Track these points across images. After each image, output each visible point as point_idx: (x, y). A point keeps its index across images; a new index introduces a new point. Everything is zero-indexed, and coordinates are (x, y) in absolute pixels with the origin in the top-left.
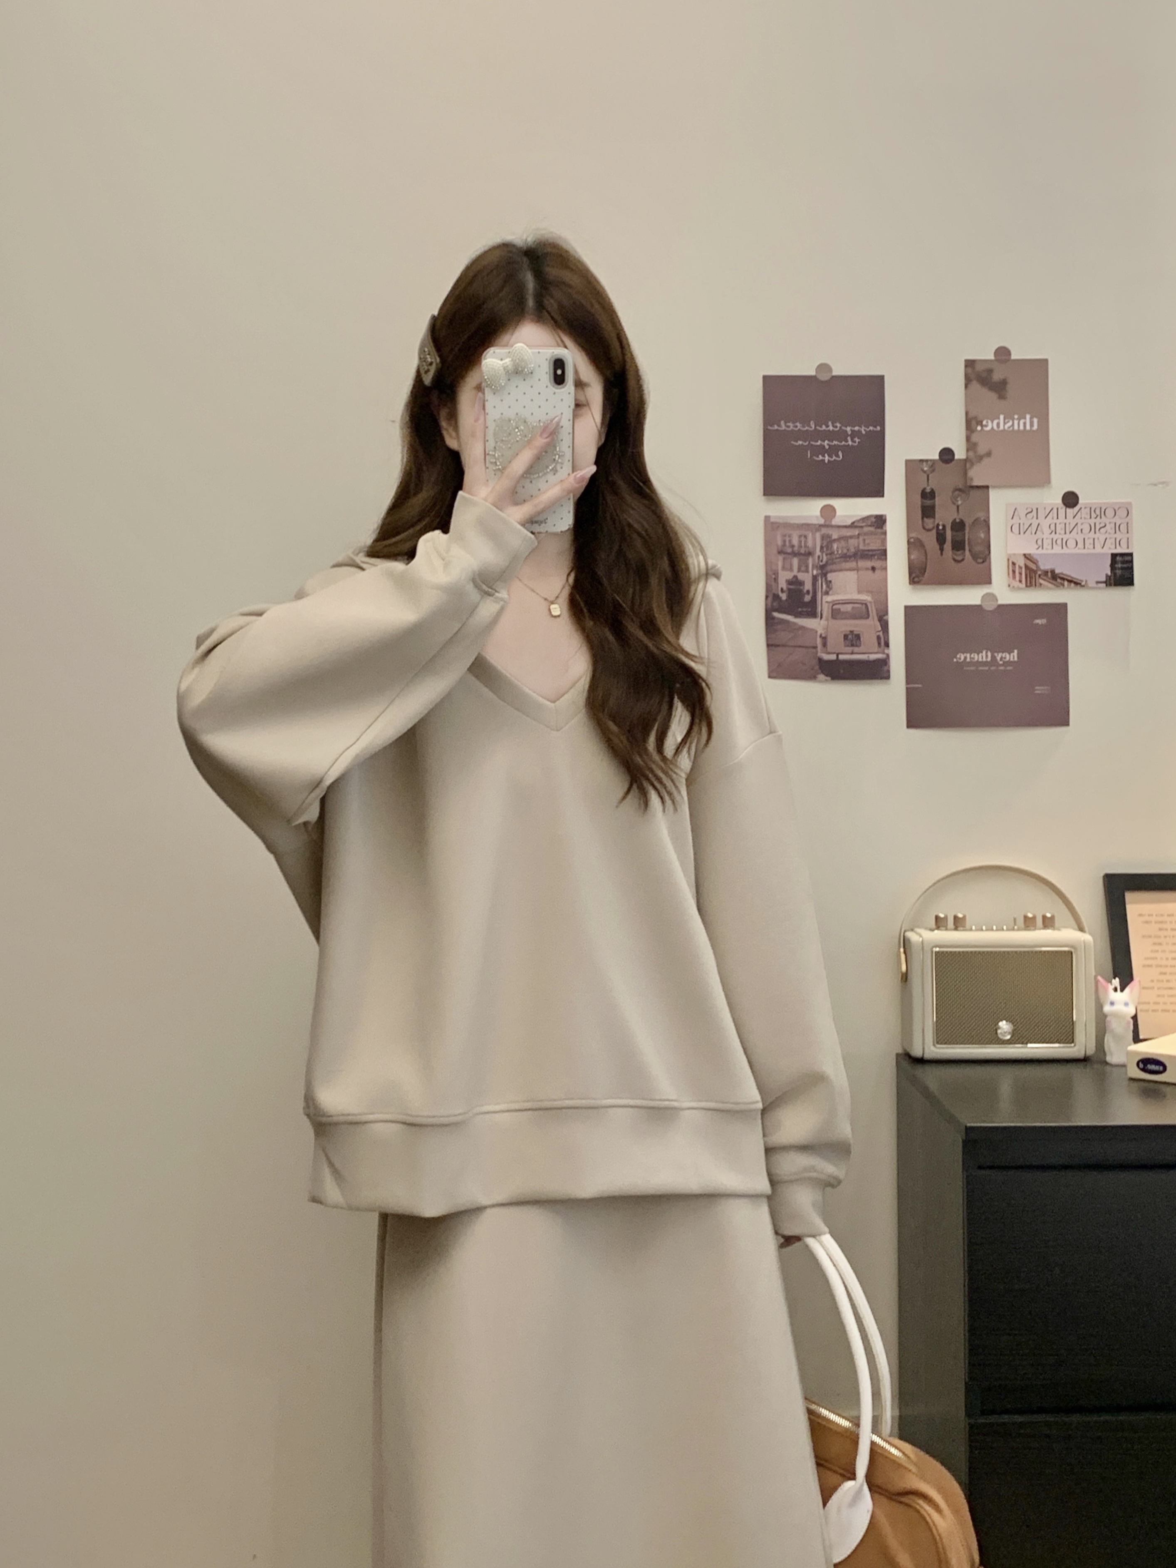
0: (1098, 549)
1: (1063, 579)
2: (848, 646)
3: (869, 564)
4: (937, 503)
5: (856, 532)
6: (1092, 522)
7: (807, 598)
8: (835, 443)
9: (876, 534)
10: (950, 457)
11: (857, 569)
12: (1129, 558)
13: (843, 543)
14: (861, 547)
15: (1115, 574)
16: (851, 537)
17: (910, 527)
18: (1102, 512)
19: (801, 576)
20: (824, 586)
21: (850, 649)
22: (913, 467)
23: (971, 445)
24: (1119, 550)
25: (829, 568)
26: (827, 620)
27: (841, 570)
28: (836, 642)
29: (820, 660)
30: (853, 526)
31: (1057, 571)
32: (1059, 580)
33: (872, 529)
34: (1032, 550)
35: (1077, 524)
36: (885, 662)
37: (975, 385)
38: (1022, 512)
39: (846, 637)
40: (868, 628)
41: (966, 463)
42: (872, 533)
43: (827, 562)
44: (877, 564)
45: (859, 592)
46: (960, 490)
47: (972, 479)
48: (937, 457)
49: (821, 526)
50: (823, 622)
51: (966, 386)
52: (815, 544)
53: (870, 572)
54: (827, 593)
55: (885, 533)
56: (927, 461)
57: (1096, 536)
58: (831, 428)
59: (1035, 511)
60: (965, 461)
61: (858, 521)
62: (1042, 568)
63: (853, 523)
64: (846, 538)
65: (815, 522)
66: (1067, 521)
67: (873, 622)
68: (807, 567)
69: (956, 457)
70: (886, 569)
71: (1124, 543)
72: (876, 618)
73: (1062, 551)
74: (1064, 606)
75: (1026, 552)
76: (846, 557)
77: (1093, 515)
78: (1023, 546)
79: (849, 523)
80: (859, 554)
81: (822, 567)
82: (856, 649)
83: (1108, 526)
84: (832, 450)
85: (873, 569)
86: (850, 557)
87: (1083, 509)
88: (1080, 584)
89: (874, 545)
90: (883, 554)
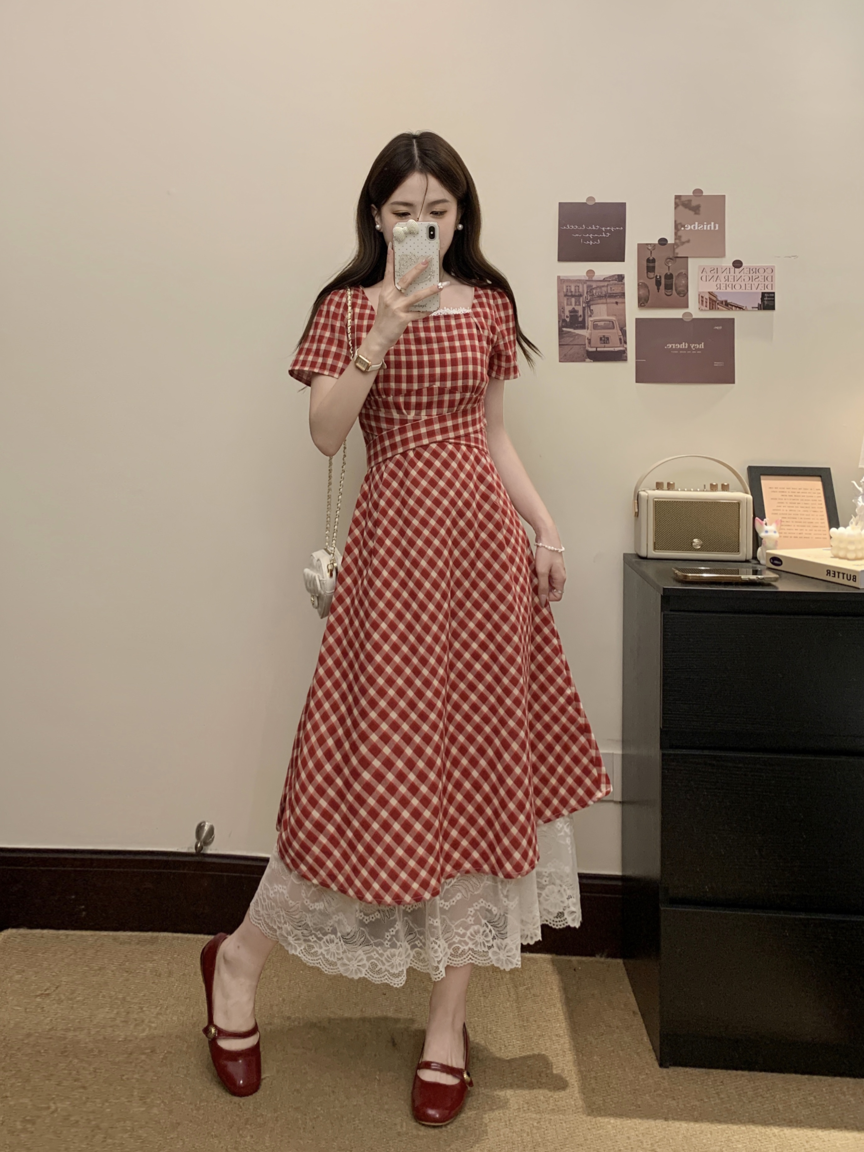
0: (754, 290)
1: (733, 306)
2: (602, 342)
3: (615, 300)
4: (655, 265)
5: (607, 283)
6: (750, 275)
7: (581, 319)
8: (596, 235)
9: (619, 285)
10: (664, 242)
11: (608, 303)
12: (773, 295)
13: (599, 290)
14: (609, 292)
15: (764, 303)
16: (604, 287)
17: (638, 278)
18: (757, 270)
19: (577, 308)
20: (589, 312)
21: (603, 345)
22: (642, 248)
23: (677, 236)
24: (766, 291)
25: (592, 303)
26: (591, 330)
27: (599, 304)
28: (596, 342)
29: (588, 351)
30: (604, 281)
31: (728, 301)
32: (729, 306)
33: (616, 282)
34: (714, 290)
35: (741, 277)
36: (624, 352)
37: (680, 207)
38: (708, 271)
39: (601, 339)
40: (615, 334)
41: (674, 246)
42: (615, 284)
43: (590, 300)
44: (619, 300)
45: (609, 315)
46: (670, 259)
47: (677, 254)
48: (657, 242)
49: (587, 281)
50: (589, 331)
51: (675, 208)
52: (583, 291)
53: (615, 305)
54: (591, 316)
55: (624, 284)
56: (650, 244)
57: (752, 283)
58: (595, 228)
59: (716, 270)
60: (675, 244)
61: (608, 278)
62: (719, 299)
63: (605, 278)
64: (601, 287)
65: (583, 278)
66: (735, 275)
67: (617, 331)
68: (579, 302)
69: (669, 242)
70: (624, 303)
71: (769, 287)
72: (619, 329)
73: (732, 291)
74: (732, 321)
75: (710, 291)
76: (601, 297)
77: (751, 272)
79: (603, 278)
80: (608, 295)
81: (588, 303)
82: (607, 345)
83: (760, 277)
84: (595, 239)
85: (617, 303)
86: (603, 297)
87: (745, 269)
88: (742, 308)
89: (617, 290)
90: (623, 295)
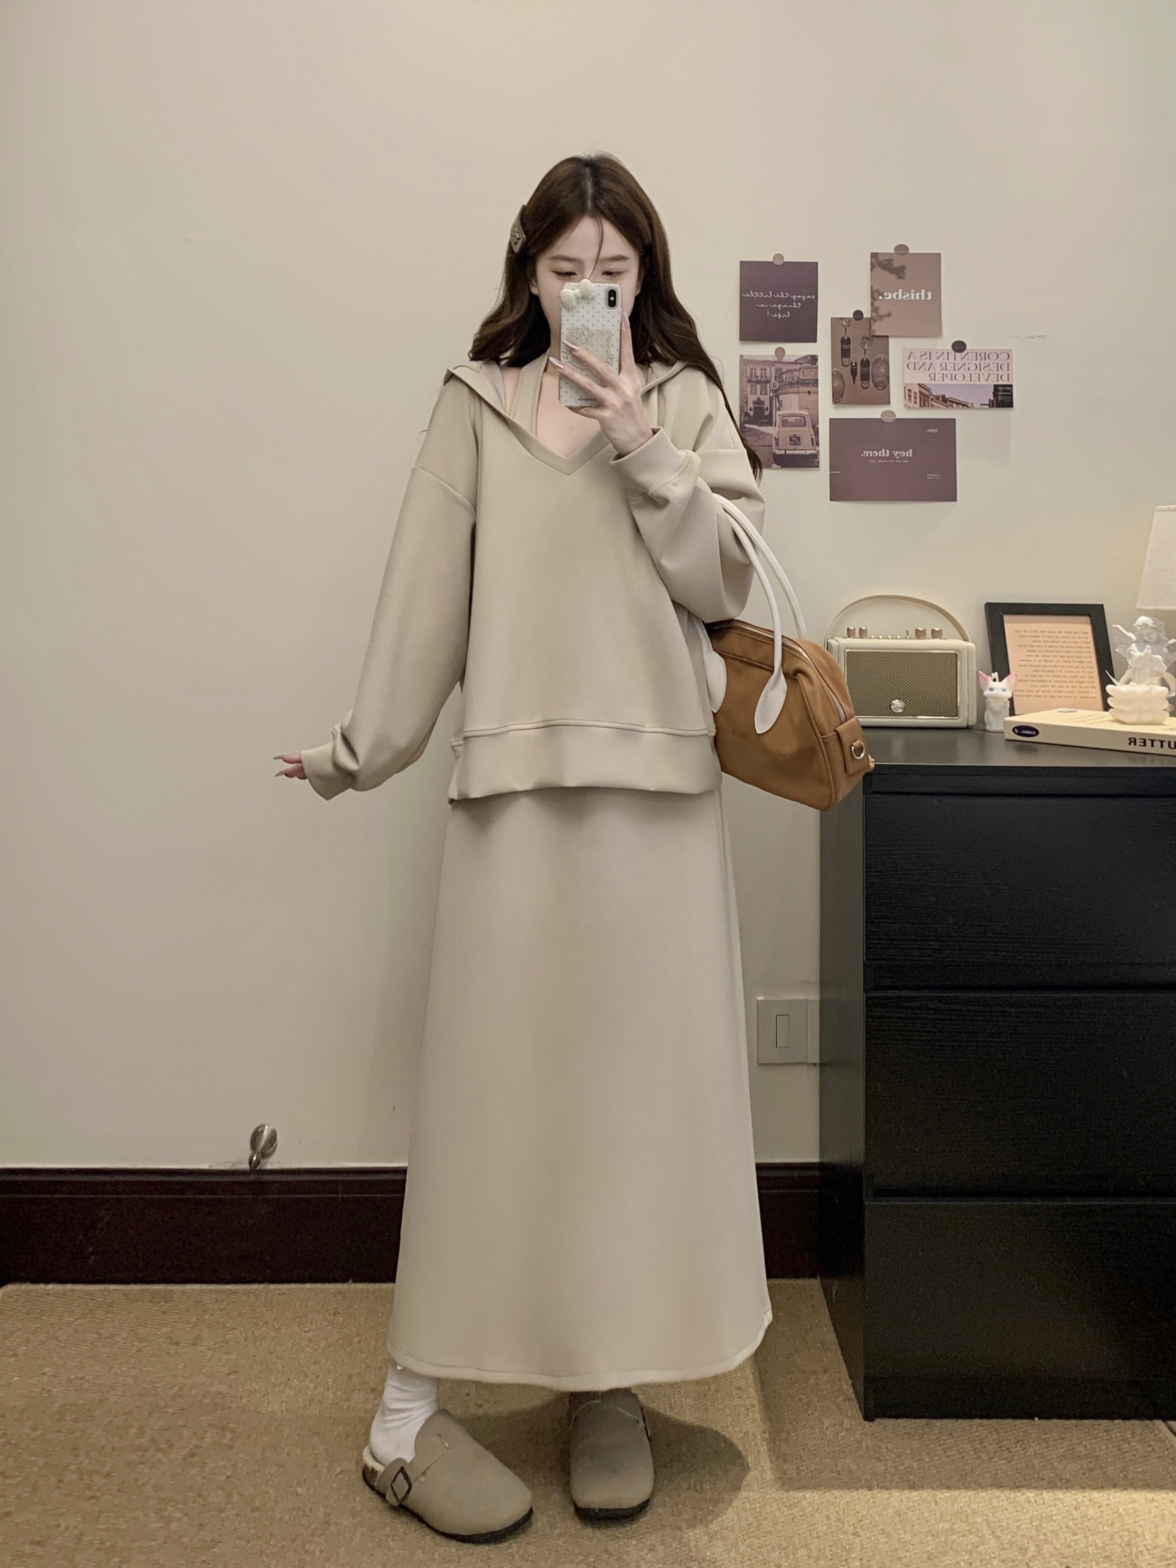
0: (982, 382)
1: (953, 402)
2: (791, 445)
3: (806, 389)
4: (851, 348)
5: (798, 367)
6: (978, 362)
7: (767, 413)
8: (785, 306)
9: (811, 368)
10: (860, 316)
11: (798, 393)
12: (1008, 388)
13: (789, 375)
14: (802, 377)
16: (795, 370)
17: (834, 364)
19: (762, 398)
20: (777, 404)
21: (793, 447)
22: (836, 322)
23: (875, 309)
24: (1001, 383)
25: (780, 391)
26: (779, 427)
27: (788, 393)
28: (784, 442)
29: (775, 455)
30: (796, 362)
31: (947, 396)
32: (949, 403)
33: (809, 365)
34: (926, 381)
35: (964, 364)
36: (817, 455)
37: (877, 269)
38: (918, 355)
39: (791, 439)
40: (805, 433)
41: (871, 321)
42: (808, 368)
43: (779, 388)
44: (812, 389)
45: (800, 408)
46: (867, 338)
47: (875, 331)
48: (851, 316)
49: (775, 362)
50: (777, 429)
51: (872, 270)
52: (771, 375)
53: (807, 395)
54: (779, 409)
55: (817, 368)
56: (844, 319)
57: (982, 372)
58: (783, 296)
59: (928, 354)
60: (872, 318)
61: (799, 359)
62: (934, 393)
63: (796, 361)
64: (792, 371)
65: (770, 359)
66: (956, 362)
67: (809, 429)
68: (766, 390)
69: (864, 316)
70: (817, 393)
71: (1005, 377)
72: (811, 426)
73: (950, 382)
74: (954, 420)
75: (921, 382)
76: (791, 384)
77: (979, 358)
78: (917, 378)
79: (793, 360)
80: (800, 382)
81: (776, 391)
82: (797, 447)
83: (991, 366)
84: (783, 311)
85: (809, 393)
86: (794, 384)
87: (970, 354)
88: (967, 406)
89: (810, 376)
90: (815, 382)
